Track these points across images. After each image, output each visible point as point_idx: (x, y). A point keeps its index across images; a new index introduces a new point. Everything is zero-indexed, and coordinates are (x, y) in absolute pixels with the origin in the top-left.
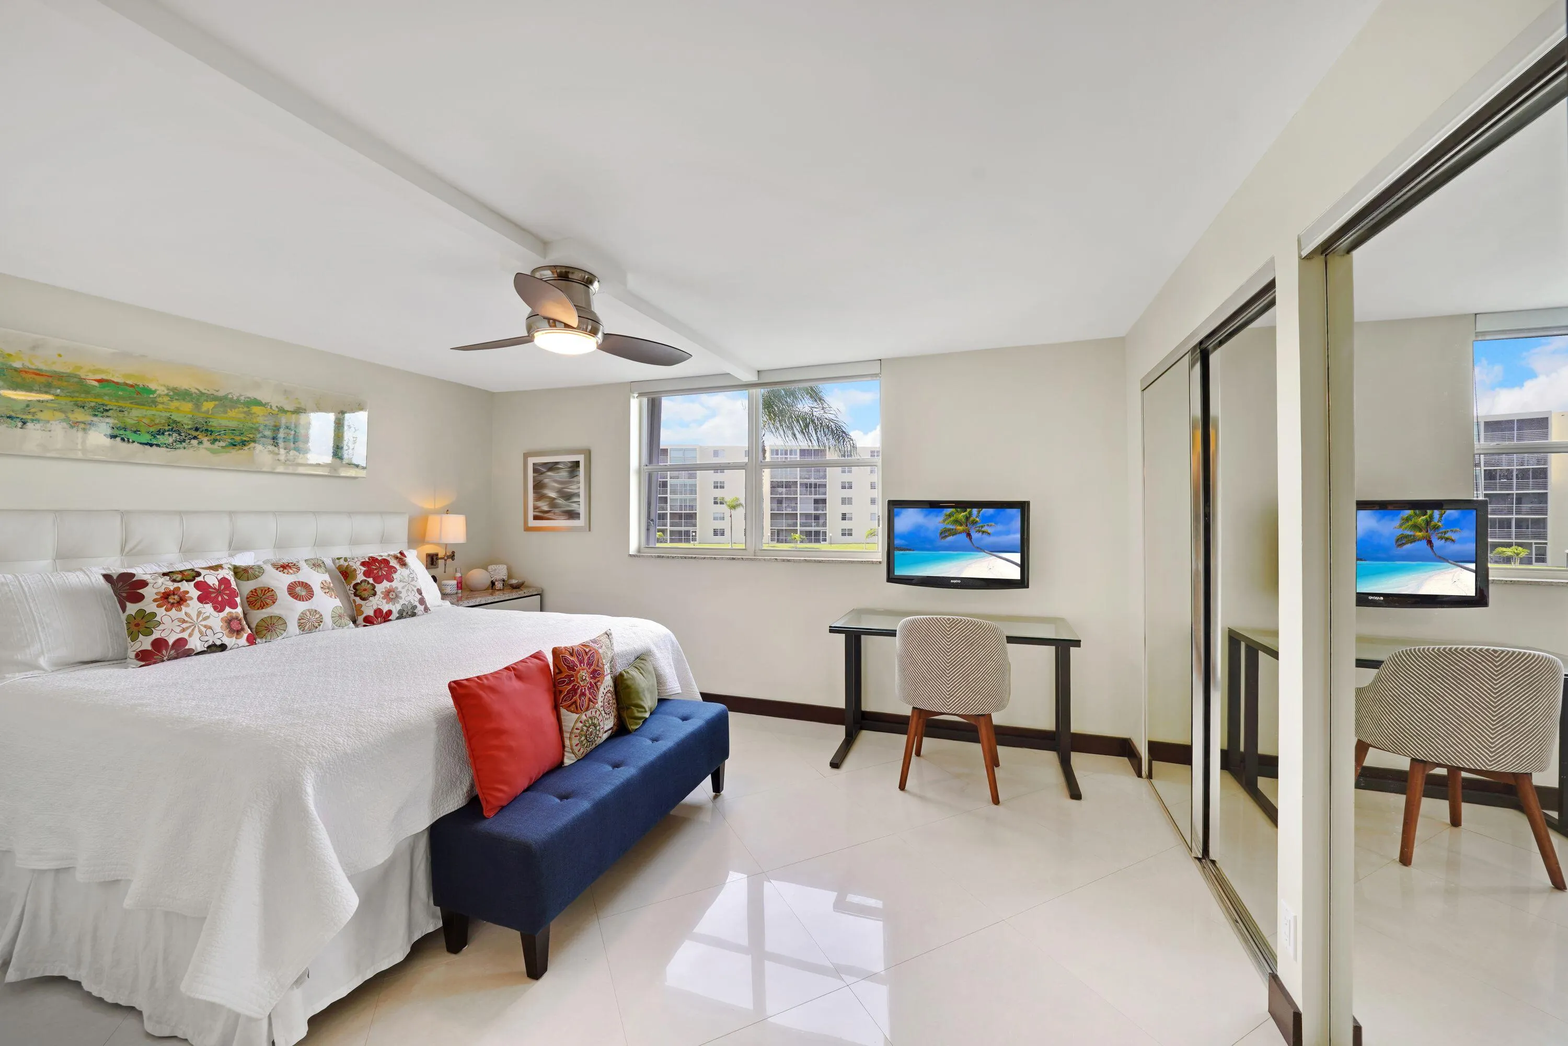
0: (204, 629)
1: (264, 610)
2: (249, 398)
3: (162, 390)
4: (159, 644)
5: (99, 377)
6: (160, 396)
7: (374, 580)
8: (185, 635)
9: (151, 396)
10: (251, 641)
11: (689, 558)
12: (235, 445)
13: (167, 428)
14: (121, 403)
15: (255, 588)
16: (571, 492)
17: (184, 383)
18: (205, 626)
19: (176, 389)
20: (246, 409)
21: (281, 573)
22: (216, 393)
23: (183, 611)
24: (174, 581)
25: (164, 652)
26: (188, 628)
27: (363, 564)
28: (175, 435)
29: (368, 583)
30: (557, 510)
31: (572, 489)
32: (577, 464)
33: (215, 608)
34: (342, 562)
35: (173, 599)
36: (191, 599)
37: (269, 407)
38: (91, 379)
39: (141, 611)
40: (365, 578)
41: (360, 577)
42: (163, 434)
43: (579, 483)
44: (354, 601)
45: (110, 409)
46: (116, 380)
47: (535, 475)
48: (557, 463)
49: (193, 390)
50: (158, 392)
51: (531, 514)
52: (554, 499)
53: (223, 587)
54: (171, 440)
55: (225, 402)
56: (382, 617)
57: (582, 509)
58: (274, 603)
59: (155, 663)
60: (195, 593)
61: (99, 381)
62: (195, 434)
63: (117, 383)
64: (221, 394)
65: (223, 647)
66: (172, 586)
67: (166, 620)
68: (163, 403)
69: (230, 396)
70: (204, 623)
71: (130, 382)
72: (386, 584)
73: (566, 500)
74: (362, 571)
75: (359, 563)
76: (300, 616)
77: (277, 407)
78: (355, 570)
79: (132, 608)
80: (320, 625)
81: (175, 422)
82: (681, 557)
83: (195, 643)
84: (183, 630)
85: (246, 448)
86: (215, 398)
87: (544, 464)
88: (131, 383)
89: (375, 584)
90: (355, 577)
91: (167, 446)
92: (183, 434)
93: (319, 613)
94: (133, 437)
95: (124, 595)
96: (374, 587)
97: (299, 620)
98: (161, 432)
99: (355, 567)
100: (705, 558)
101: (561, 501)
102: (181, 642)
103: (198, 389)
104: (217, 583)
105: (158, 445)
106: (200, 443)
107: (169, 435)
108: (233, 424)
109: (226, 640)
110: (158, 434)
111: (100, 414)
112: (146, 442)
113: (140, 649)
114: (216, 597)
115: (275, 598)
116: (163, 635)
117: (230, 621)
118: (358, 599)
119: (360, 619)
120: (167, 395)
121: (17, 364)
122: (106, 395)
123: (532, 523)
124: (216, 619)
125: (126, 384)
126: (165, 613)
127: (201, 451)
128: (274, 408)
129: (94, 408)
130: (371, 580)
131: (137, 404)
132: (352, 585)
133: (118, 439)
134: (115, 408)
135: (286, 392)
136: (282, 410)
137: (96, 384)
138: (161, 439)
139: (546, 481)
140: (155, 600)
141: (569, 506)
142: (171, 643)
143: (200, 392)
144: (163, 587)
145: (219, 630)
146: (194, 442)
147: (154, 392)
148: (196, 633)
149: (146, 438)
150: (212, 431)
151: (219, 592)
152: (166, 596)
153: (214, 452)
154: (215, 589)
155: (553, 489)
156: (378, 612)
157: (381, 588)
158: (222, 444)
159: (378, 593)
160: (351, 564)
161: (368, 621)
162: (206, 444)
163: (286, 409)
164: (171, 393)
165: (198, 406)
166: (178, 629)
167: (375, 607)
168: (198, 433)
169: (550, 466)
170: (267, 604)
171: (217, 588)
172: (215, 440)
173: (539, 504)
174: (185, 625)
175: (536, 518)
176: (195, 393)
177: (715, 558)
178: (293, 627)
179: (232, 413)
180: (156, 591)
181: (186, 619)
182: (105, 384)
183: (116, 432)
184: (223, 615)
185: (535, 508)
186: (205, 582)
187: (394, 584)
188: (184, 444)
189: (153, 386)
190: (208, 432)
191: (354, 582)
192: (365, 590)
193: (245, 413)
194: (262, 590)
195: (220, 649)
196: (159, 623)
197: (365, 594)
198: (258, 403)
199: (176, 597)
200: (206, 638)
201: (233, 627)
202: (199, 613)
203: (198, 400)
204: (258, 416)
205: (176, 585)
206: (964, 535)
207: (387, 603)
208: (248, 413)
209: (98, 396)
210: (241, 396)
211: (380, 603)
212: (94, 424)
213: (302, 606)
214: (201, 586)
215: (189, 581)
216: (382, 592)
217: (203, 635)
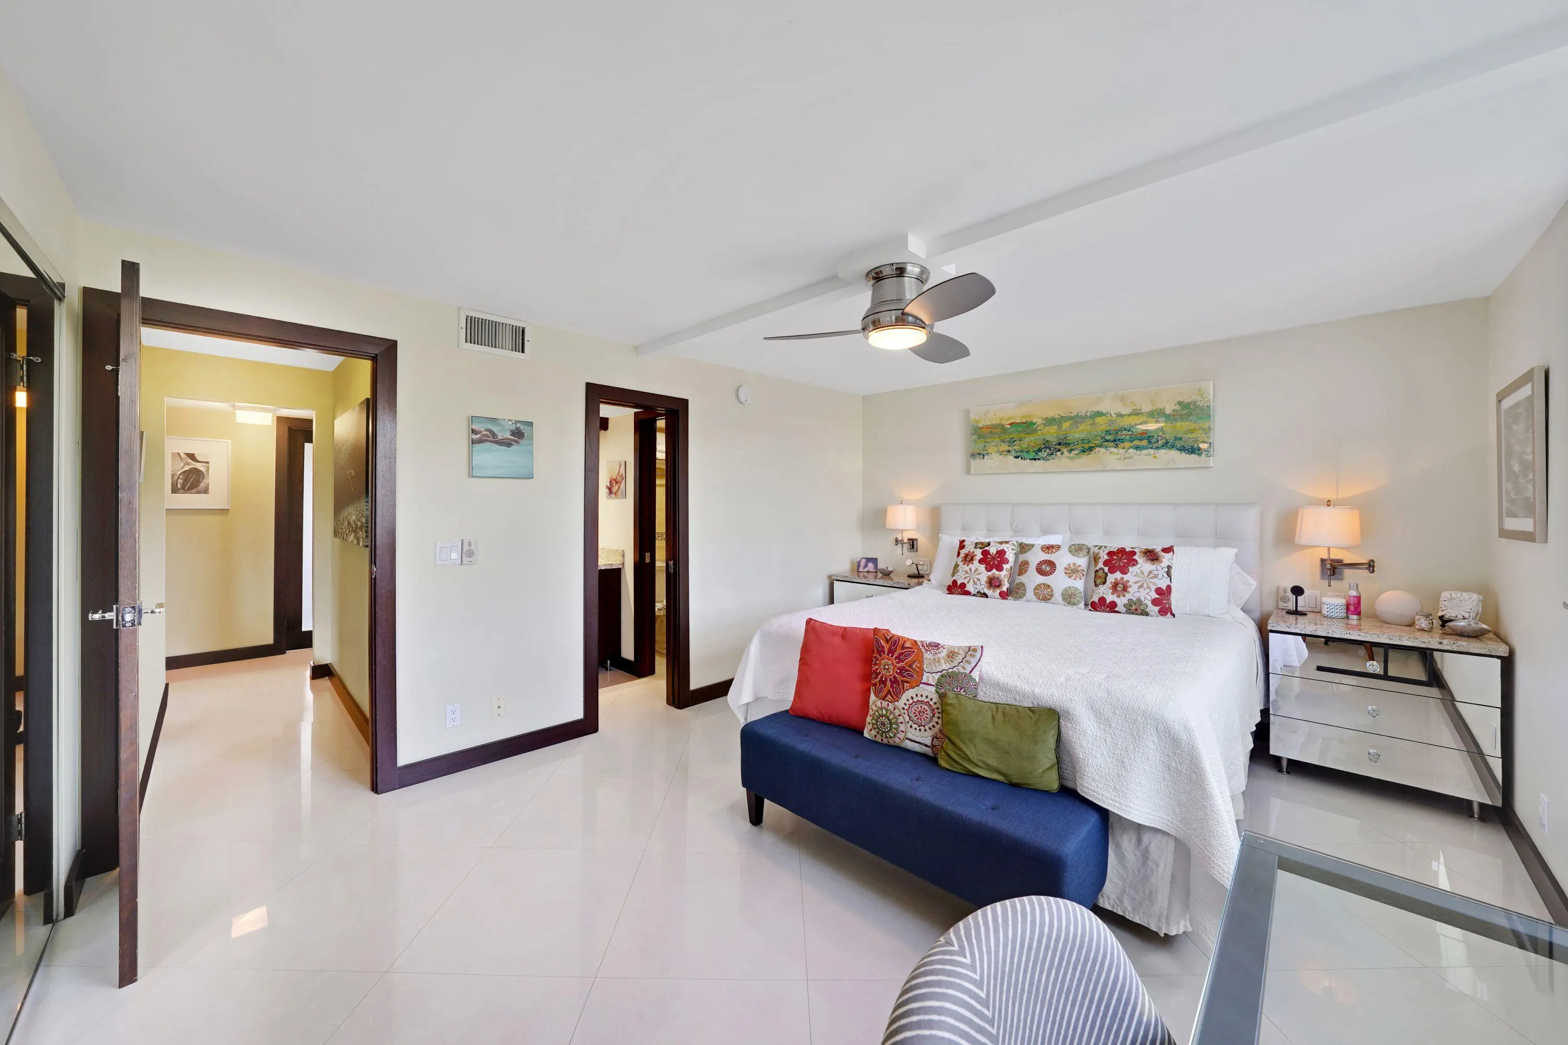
0: (976, 580)
1: (1020, 577)
2: (1093, 412)
3: (1039, 421)
4: (957, 583)
5: (1010, 422)
6: (1039, 425)
7: (1109, 570)
8: (965, 581)
9: (1034, 427)
10: (1003, 595)
12: (1085, 452)
13: (1043, 446)
14: (1021, 436)
16: (1526, 461)
17: (1052, 413)
19: (1047, 418)
20: (1091, 422)
21: (1042, 552)
22: (1070, 415)
23: (970, 567)
24: (976, 547)
25: (955, 588)
26: (969, 577)
27: (1110, 554)
28: (1048, 450)
29: (1104, 572)
30: (1518, 499)
31: (1528, 454)
33: (987, 569)
34: (1097, 549)
35: (970, 558)
36: (977, 560)
37: (1109, 415)
38: (1006, 423)
39: (956, 563)
40: (1104, 567)
41: (1102, 565)
42: (1041, 451)
44: (1092, 586)
45: (1015, 441)
46: (1017, 421)
47: (1506, 432)
48: (1518, 405)
49: (1057, 416)
50: (1038, 423)
51: (1504, 505)
52: (1518, 475)
53: (997, 555)
54: (1045, 454)
55: (1076, 419)
58: (1027, 573)
59: (953, 594)
60: (979, 557)
61: (1010, 424)
62: (1059, 447)
63: (1018, 423)
64: (1074, 414)
65: (986, 595)
67: (961, 570)
68: (1040, 430)
69: (1080, 414)
70: (976, 576)
71: (1024, 421)
72: (1118, 575)
73: (1525, 477)
74: (1106, 560)
75: (1106, 552)
76: (1036, 587)
77: (1115, 414)
78: (1100, 558)
79: (955, 560)
80: (1051, 598)
81: (1047, 441)
83: (970, 587)
84: (965, 578)
85: (1093, 453)
86: (1070, 418)
87: (1510, 412)
90: (1097, 564)
91: (1044, 459)
92: (1052, 449)
93: (1051, 588)
94: (1026, 455)
96: (1107, 575)
97: (1035, 590)
98: (1040, 450)
99: (1102, 555)
101: (1521, 480)
102: (963, 585)
103: (1059, 415)
104: (995, 553)
105: (1039, 459)
106: (1062, 453)
107: (1044, 451)
108: (1082, 436)
109: (986, 591)
110: (1039, 452)
111: (1011, 445)
112: (1032, 458)
113: (949, 584)
114: (990, 561)
115: (1028, 570)
116: (959, 579)
117: (992, 579)
118: (1094, 585)
119: (1090, 603)
120: (1042, 424)
121: (981, 425)
122: (1014, 432)
123: (1505, 523)
124: (984, 574)
125: (1022, 423)
126: (962, 565)
127: (1063, 460)
128: (1113, 415)
129: (1009, 442)
130: (1106, 569)
131: (1028, 434)
132: (1096, 572)
133: (1020, 458)
134: (1017, 439)
135: (1122, 399)
136: (1120, 415)
137: (1009, 426)
138: (1041, 454)
140: (962, 558)
141: (1526, 489)
142: (960, 584)
143: (1062, 416)
144: (970, 550)
145: (985, 583)
146: (1059, 453)
147: (1035, 424)
148: (972, 581)
149: (1032, 455)
150: (1069, 444)
151: (993, 558)
152: (969, 555)
153: (1070, 458)
154: (992, 556)
155: (1516, 457)
156: (1102, 600)
157: (1111, 578)
158: (1076, 452)
159: (1108, 582)
160: (1101, 552)
161: (1095, 607)
162: (1066, 453)
163: (1123, 414)
164: (1045, 422)
165: (1060, 427)
166: (963, 577)
167: (1101, 595)
168: (1060, 446)
169: (1514, 411)
170: (1022, 573)
171: (995, 555)
172: (1072, 450)
173: (1509, 486)
174: (967, 575)
175: (1507, 513)
176: (1058, 418)
178: (1030, 593)
179: (1081, 427)
181: (969, 571)
182: (1013, 425)
183: (1018, 454)
184: (990, 574)
185: (1507, 494)
186: (989, 550)
187: (1126, 577)
188: (1053, 456)
189: (1035, 421)
190: (1067, 445)
191: (1098, 569)
192: (1101, 577)
193: (1091, 424)
194: (1024, 563)
195: (983, 595)
197: (1099, 581)
198: (1099, 414)
199: (972, 557)
200: (977, 587)
201: (993, 583)
202: (976, 570)
203: (1060, 423)
204: (1101, 425)
205: (975, 550)
207: (1113, 594)
208: (1093, 424)
209: (1010, 433)
210: (1088, 411)
211: (1105, 591)
212: (1009, 451)
213: (1041, 579)
214: (985, 553)
215: (981, 548)
216: (1111, 583)
217: (975, 583)
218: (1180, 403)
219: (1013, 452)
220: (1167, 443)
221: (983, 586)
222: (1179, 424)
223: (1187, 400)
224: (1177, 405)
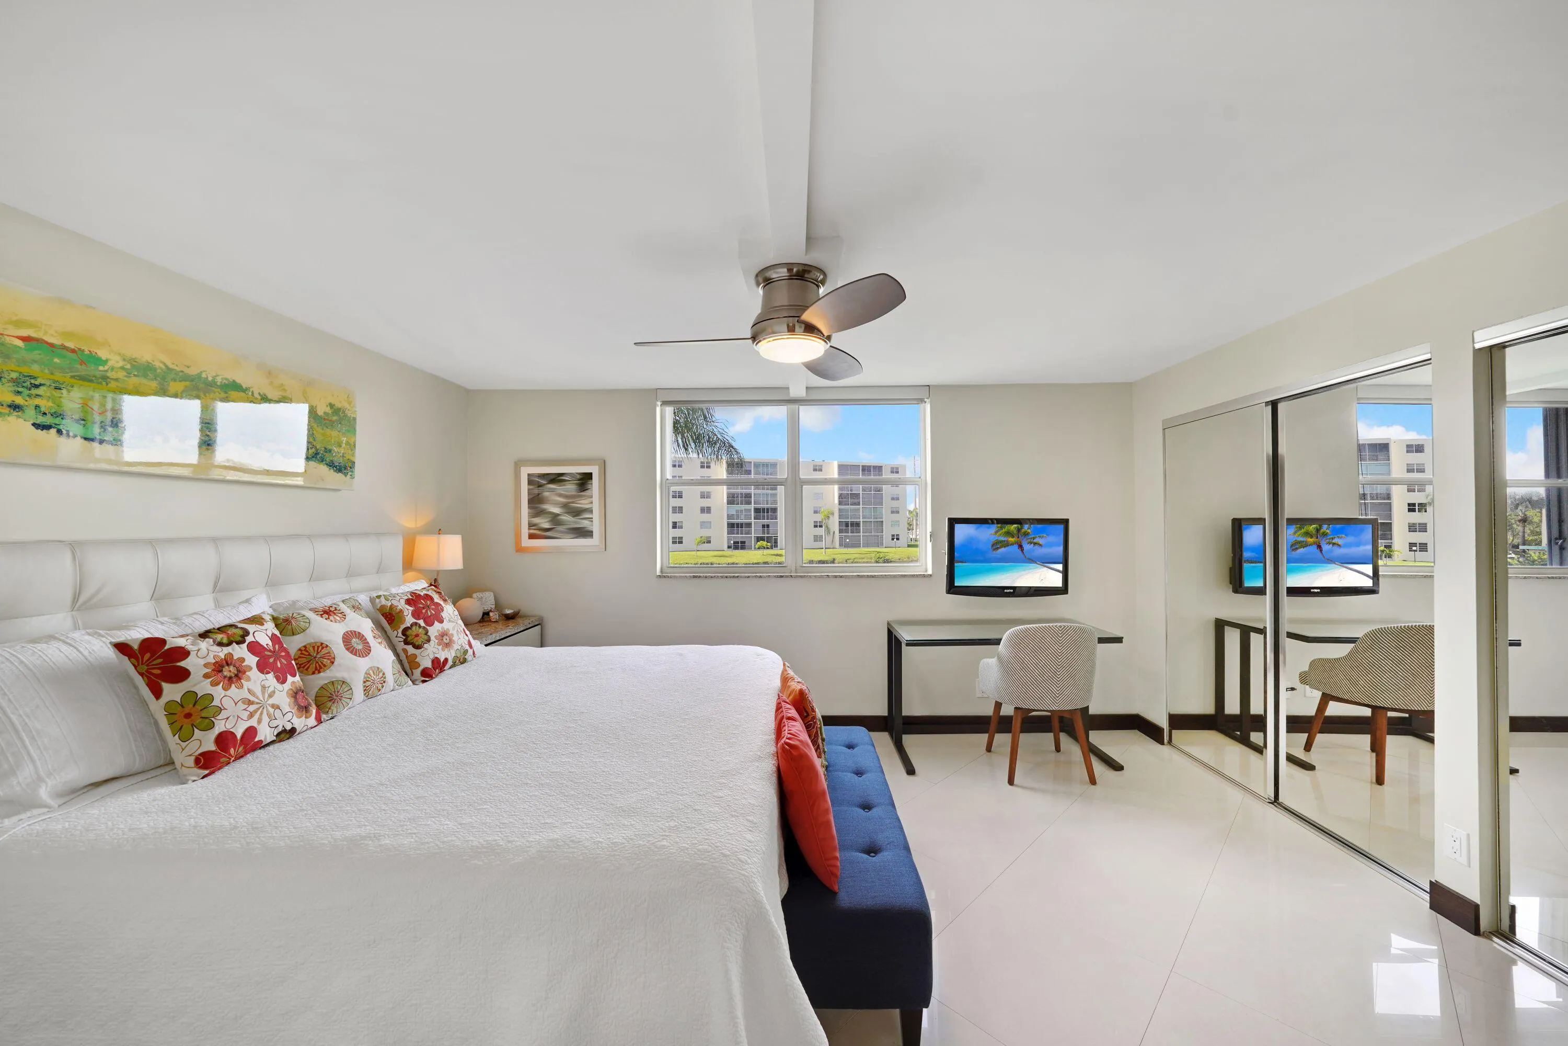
0: (271, 710)
1: (322, 674)
2: (226, 379)
3: (115, 361)
4: (224, 740)
5: (25, 333)
6: (113, 369)
7: (425, 622)
8: (253, 722)
9: (101, 368)
10: (319, 718)
11: (730, 577)
14: (58, 376)
15: (304, 644)
16: (578, 507)
17: (146, 354)
18: (273, 706)
19: (134, 360)
21: (328, 622)
22: (186, 371)
23: (245, 687)
24: (220, 644)
25: (232, 751)
26: (256, 711)
27: (408, 602)
29: (420, 626)
30: (560, 528)
31: (582, 503)
32: (588, 476)
33: (278, 679)
34: (383, 601)
35: (228, 671)
36: (250, 668)
37: (250, 393)
38: (12, 337)
39: (190, 694)
40: (416, 621)
41: (409, 620)
43: (592, 497)
44: (405, 651)
45: (41, 385)
46: (51, 340)
47: (531, 487)
48: (562, 474)
49: (157, 364)
50: (110, 363)
51: (525, 531)
52: (558, 515)
53: (275, 647)
55: (199, 383)
56: (439, 666)
57: (596, 528)
58: (333, 663)
59: (220, 768)
60: (252, 660)
61: (25, 339)
63: (52, 345)
64: (193, 371)
65: (292, 732)
66: (222, 652)
67: (227, 703)
68: (116, 380)
69: (204, 375)
70: (270, 701)
71: (71, 345)
72: (437, 626)
73: (574, 516)
74: (410, 612)
75: (403, 602)
76: (365, 678)
77: (259, 394)
78: (401, 611)
79: (173, 692)
80: (383, 687)
82: (722, 577)
83: (265, 733)
84: (251, 715)
86: (185, 377)
87: (543, 476)
88: (73, 347)
89: (428, 628)
90: (402, 620)
93: (382, 671)
94: (74, 428)
95: (157, 672)
96: (426, 631)
97: (364, 682)
99: (400, 607)
100: (749, 577)
101: (566, 518)
102: (251, 732)
103: (164, 364)
104: (270, 643)
109: (299, 723)
111: (26, 392)
112: (93, 437)
113: (200, 751)
114: (274, 663)
115: (333, 656)
116: (229, 726)
117: (296, 693)
118: (410, 649)
119: (417, 672)
120: (122, 368)
122: (35, 362)
123: (526, 542)
124: (281, 694)
125: (64, 347)
126: (223, 693)
128: (256, 394)
129: (15, 381)
130: (421, 622)
131: (80, 379)
132: (400, 631)
133: (53, 431)
134: (48, 383)
135: (271, 375)
137: (20, 343)
139: (546, 494)
140: (206, 676)
141: (579, 523)
142: (239, 736)
143: (166, 366)
144: (211, 655)
145: (286, 708)
147: (105, 362)
148: (265, 719)
151: (274, 655)
152: (219, 667)
154: (270, 651)
155: (556, 504)
156: (435, 661)
157: (435, 630)
159: (432, 638)
160: (395, 603)
161: (427, 675)
163: (269, 397)
164: (128, 366)
166: (245, 715)
167: (432, 657)
169: (553, 477)
170: (325, 666)
171: (272, 648)
173: (536, 520)
174: (251, 708)
175: (532, 536)
176: (160, 368)
177: (761, 577)
178: (358, 692)
180: (202, 662)
181: (252, 698)
182: (34, 344)
183: (48, 420)
184: (287, 686)
185: (531, 525)
186: (257, 642)
187: (445, 625)
189: (103, 354)
191: (403, 627)
192: (417, 636)
194: (314, 647)
195: (289, 735)
196: (220, 710)
197: (418, 641)
198: (239, 387)
199: (232, 668)
200: (274, 723)
201: (299, 702)
202: (264, 687)
203: (164, 378)
205: (226, 650)
206: (1016, 547)
207: (443, 650)
209: (24, 362)
210: (218, 376)
211: (435, 650)
212: (15, 407)
213: (363, 664)
214: (254, 648)
215: (238, 643)
216: (436, 637)
217: (272, 718)
218: (331, 406)
219: (31, 413)
220: (317, 454)
221: (289, 716)
222: (328, 431)
223: (338, 405)
224: (329, 407)
